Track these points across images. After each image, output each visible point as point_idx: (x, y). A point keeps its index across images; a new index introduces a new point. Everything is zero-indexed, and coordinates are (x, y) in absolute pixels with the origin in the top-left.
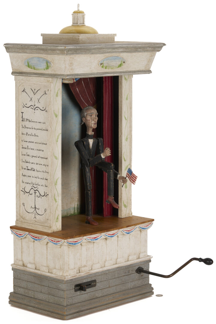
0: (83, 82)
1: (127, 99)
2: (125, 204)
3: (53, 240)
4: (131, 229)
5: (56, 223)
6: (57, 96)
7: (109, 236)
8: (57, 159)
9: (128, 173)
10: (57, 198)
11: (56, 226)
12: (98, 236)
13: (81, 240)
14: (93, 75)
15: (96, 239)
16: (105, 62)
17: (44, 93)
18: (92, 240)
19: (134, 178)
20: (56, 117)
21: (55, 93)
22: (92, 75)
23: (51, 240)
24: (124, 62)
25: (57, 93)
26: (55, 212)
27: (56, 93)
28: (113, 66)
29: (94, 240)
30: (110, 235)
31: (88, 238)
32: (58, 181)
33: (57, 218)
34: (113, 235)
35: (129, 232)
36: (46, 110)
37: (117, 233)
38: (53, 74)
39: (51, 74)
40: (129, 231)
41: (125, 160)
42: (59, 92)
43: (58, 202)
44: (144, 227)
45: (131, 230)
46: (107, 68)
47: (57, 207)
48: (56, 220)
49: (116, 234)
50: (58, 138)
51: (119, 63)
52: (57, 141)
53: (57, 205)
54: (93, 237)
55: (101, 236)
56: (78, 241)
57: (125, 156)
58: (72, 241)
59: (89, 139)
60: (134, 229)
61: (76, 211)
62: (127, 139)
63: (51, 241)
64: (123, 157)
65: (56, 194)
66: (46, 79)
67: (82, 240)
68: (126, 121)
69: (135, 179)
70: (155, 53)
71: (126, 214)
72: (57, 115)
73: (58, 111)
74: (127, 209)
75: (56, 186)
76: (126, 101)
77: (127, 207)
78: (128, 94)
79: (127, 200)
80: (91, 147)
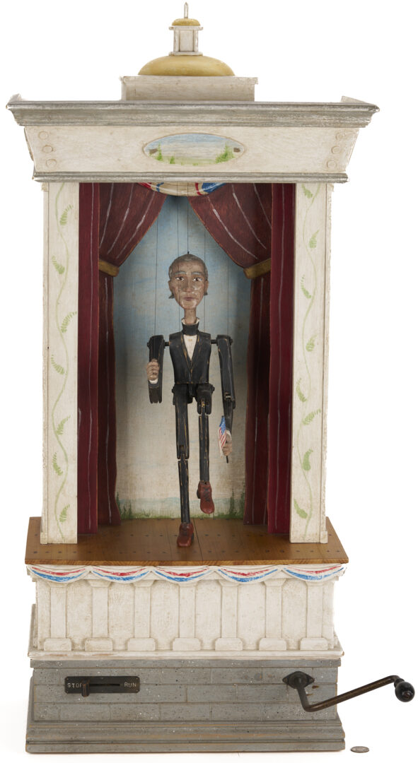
0: (234, 195)
1: (312, 244)
2: (302, 507)
4: (253, 571)
5: (60, 523)
6: (62, 222)
7: (169, 578)
8: (62, 373)
10: (63, 466)
11: (60, 531)
12: (134, 572)
13: (77, 572)
14: (125, 178)
15: (125, 577)
16: (163, 147)
18: (111, 578)
20: (61, 271)
21: (57, 215)
24: (237, 150)
25: (64, 216)
26: (57, 496)
27: (60, 217)
28: (198, 157)
29: (118, 579)
30: (174, 574)
31: (100, 572)
32: (65, 425)
33: (64, 513)
34: (185, 577)
35: (244, 577)
37: (200, 574)
40: (243, 574)
41: (303, 399)
42: (69, 213)
43: (67, 474)
44: (308, 574)
45: (254, 574)
46: (175, 161)
47: (62, 487)
48: (58, 517)
49: (194, 575)
50: (66, 322)
51: (221, 151)
52: (64, 330)
53: (64, 483)
54: (115, 571)
55: (144, 574)
56: (68, 573)
57: (302, 388)
58: (48, 570)
59: (185, 336)
60: (265, 573)
61: (238, 510)
62: (313, 345)
64: (298, 389)
65: (60, 455)
67: (80, 573)
68: (309, 301)
70: (354, 130)
71: (305, 535)
72: (64, 269)
73: (68, 259)
74: (308, 522)
75: (59, 436)
76: (309, 248)
77: (310, 518)
78: (318, 231)
79: (311, 499)
80: (191, 355)
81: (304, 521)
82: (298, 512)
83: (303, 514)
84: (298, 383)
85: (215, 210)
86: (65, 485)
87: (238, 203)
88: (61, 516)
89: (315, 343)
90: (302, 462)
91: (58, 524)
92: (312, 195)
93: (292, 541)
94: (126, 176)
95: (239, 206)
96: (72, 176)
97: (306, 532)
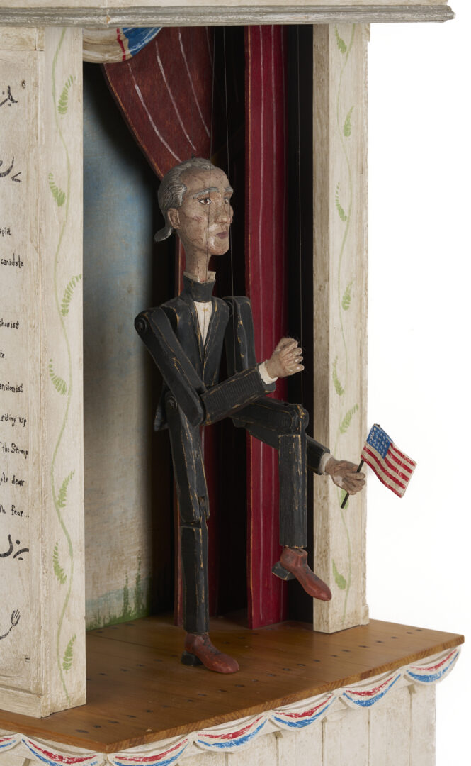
0: (158, 59)
1: (347, 130)
2: (341, 572)
3: (54, 752)
4: (377, 685)
5: (64, 672)
6: (63, 108)
7: (291, 724)
8: (64, 391)
9: (368, 446)
10: (66, 564)
11: (64, 687)
12: (249, 727)
13: (177, 747)
14: (220, 17)
15: (237, 739)
17: (6, 96)
18: (221, 745)
19: (401, 470)
20: (60, 202)
21: (54, 94)
22: (216, 14)
23: (45, 752)
25: (64, 97)
26: (60, 624)
27: (58, 99)
29: (230, 745)
30: (297, 715)
31: (208, 740)
32: (69, 488)
33: (69, 653)
34: (307, 718)
35: (369, 697)
36: (12, 173)
37: (322, 708)
38: (47, 9)
39: (39, 9)
40: (369, 694)
41: (340, 391)
42: (70, 89)
43: (71, 579)
44: (429, 673)
45: (378, 689)
47: (66, 605)
48: (62, 661)
49: (318, 711)
50: (67, 299)
52: (65, 312)
53: (68, 596)
54: (226, 732)
55: (261, 727)
56: (165, 754)
57: (338, 371)
58: (137, 756)
59: (196, 303)
60: (389, 683)
62: (349, 299)
63: (45, 756)
64: (335, 375)
65: (63, 544)
66: (13, 31)
67: (181, 748)
68: (344, 225)
69: (405, 472)
71: (344, 616)
72: (64, 196)
73: (69, 177)
74: (347, 595)
75: (61, 509)
76: (344, 138)
77: (349, 587)
78: (352, 108)
79: (349, 556)
80: (204, 336)
81: (343, 593)
82: (337, 580)
83: (342, 583)
84: (334, 365)
85: (137, 87)
86: (70, 599)
88: (65, 659)
89: (351, 296)
90: (340, 496)
91: (61, 674)
92: (346, 48)
95: (164, 79)
97: (345, 612)
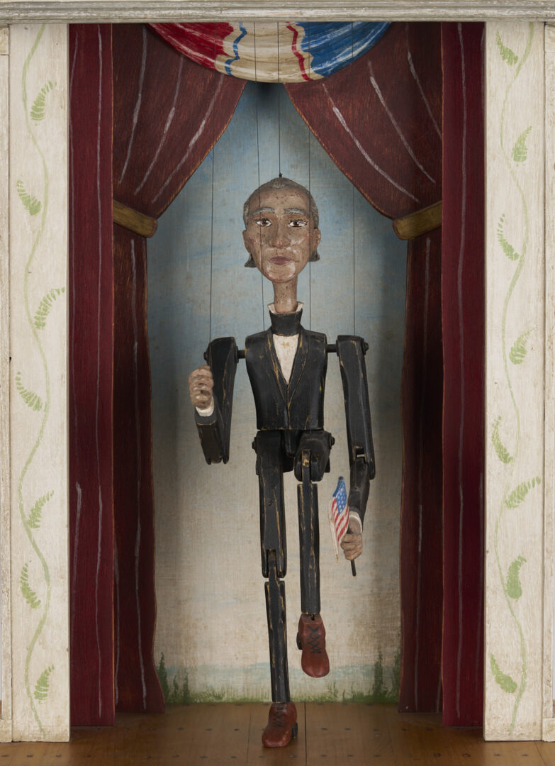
0: (373, 80)
1: (519, 154)
2: (506, 671)
5: (36, 701)
6: (37, 113)
8: (38, 407)
10: (40, 590)
11: (37, 718)
20: (34, 209)
21: (25, 100)
25: (40, 103)
26: (30, 649)
27: (30, 104)
32: (44, 508)
33: (43, 682)
41: (505, 458)
42: (48, 96)
43: (47, 606)
47: (39, 631)
48: (33, 690)
50: (43, 312)
52: (40, 324)
53: (42, 623)
57: (502, 435)
59: (275, 336)
61: (389, 686)
62: (523, 351)
64: (496, 437)
65: (35, 567)
68: (515, 264)
71: (512, 725)
72: (39, 203)
73: (47, 185)
74: (518, 701)
75: (32, 530)
76: (513, 163)
77: (521, 691)
78: (530, 129)
79: (523, 655)
80: (287, 374)
81: (512, 698)
82: (498, 681)
83: (508, 685)
84: (496, 426)
85: (336, 110)
86: (45, 626)
87: (380, 96)
88: (37, 687)
89: (528, 347)
90: (506, 582)
91: (32, 703)
92: (516, 59)
93: (487, 738)
94: (149, 9)
95: (382, 102)
96: (44, 10)
97: (514, 720)
